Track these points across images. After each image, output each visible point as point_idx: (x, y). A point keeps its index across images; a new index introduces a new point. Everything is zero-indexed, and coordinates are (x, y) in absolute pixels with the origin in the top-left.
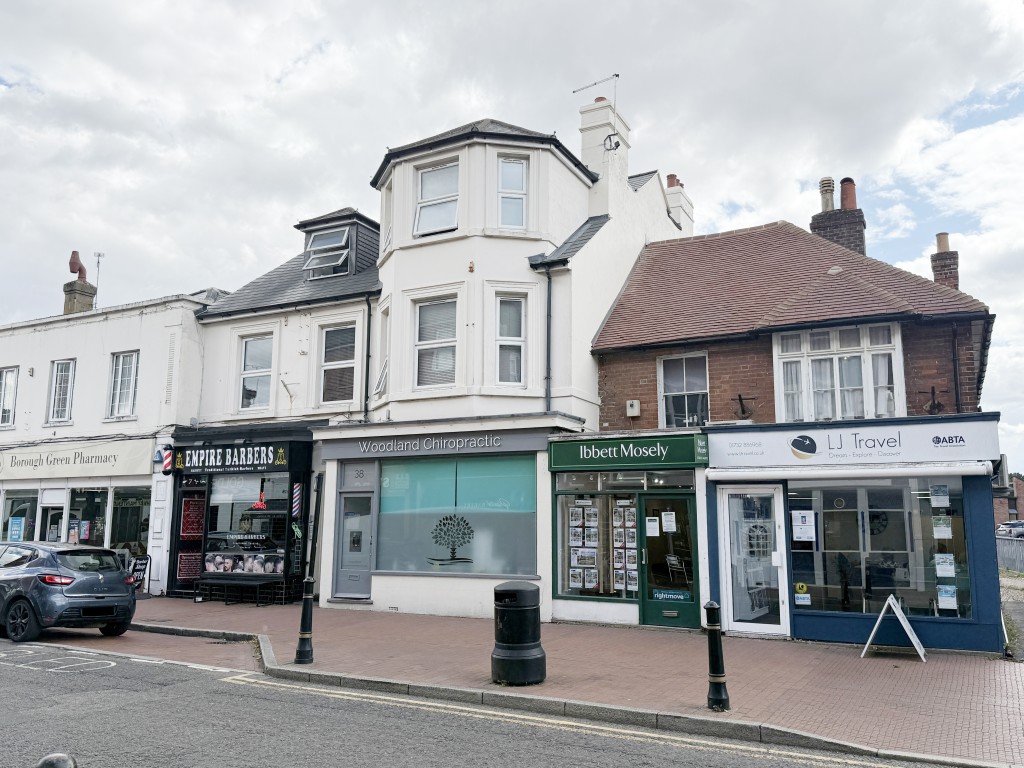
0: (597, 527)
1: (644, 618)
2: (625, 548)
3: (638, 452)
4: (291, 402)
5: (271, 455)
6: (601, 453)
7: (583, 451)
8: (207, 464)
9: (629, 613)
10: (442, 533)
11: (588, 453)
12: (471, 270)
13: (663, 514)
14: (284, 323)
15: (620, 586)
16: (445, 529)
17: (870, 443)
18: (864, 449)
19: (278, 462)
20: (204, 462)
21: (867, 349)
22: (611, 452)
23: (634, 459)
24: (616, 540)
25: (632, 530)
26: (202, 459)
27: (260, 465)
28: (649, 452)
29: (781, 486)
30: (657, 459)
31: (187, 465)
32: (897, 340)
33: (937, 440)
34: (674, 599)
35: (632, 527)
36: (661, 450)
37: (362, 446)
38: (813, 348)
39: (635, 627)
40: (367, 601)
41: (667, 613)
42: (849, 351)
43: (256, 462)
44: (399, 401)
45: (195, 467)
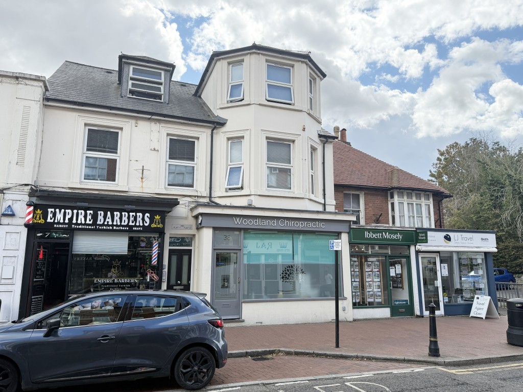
0: (359, 272)
1: (393, 314)
2: (373, 281)
3: (390, 237)
4: (142, 182)
5: (147, 220)
6: (374, 236)
7: (366, 233)
8: (74, 221)
9: (385, 312)
10: (287, 276)
11: (369, 235)
12: (304, 130)
13: (396, 265)
14: (134, 125)
15: (371, 300)
16: (288, 273)
17: (466, 239)
18: (464, 241)
19: (153, 226)
20: (71, 219)
21: (423, 202)
22: (379, 235)
23: (389, 240)
24: (368, 278)
25: (377, 273)
26: (68, 217)
27: (135, 226)
28: (395, 237)
29: (438, 254)
30: (398, 240)
31: (49, 220)
32: (431, 200)
33: (482, 239)
34: (401, 304)
35: (377, 272)
36: (399, 236)
37: (236, 220)
38: (408, 198)
39: (388, 319)
40: (239, 320)
41: (400, 310)
42: (418, 201)
43: (131, 224)
44: (259, 195)
45: (59, 223)
